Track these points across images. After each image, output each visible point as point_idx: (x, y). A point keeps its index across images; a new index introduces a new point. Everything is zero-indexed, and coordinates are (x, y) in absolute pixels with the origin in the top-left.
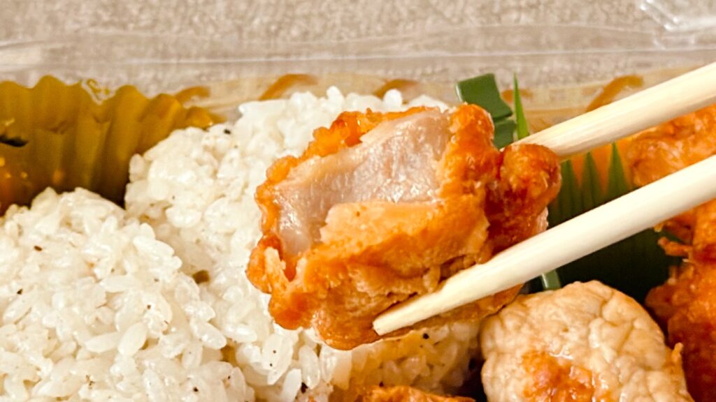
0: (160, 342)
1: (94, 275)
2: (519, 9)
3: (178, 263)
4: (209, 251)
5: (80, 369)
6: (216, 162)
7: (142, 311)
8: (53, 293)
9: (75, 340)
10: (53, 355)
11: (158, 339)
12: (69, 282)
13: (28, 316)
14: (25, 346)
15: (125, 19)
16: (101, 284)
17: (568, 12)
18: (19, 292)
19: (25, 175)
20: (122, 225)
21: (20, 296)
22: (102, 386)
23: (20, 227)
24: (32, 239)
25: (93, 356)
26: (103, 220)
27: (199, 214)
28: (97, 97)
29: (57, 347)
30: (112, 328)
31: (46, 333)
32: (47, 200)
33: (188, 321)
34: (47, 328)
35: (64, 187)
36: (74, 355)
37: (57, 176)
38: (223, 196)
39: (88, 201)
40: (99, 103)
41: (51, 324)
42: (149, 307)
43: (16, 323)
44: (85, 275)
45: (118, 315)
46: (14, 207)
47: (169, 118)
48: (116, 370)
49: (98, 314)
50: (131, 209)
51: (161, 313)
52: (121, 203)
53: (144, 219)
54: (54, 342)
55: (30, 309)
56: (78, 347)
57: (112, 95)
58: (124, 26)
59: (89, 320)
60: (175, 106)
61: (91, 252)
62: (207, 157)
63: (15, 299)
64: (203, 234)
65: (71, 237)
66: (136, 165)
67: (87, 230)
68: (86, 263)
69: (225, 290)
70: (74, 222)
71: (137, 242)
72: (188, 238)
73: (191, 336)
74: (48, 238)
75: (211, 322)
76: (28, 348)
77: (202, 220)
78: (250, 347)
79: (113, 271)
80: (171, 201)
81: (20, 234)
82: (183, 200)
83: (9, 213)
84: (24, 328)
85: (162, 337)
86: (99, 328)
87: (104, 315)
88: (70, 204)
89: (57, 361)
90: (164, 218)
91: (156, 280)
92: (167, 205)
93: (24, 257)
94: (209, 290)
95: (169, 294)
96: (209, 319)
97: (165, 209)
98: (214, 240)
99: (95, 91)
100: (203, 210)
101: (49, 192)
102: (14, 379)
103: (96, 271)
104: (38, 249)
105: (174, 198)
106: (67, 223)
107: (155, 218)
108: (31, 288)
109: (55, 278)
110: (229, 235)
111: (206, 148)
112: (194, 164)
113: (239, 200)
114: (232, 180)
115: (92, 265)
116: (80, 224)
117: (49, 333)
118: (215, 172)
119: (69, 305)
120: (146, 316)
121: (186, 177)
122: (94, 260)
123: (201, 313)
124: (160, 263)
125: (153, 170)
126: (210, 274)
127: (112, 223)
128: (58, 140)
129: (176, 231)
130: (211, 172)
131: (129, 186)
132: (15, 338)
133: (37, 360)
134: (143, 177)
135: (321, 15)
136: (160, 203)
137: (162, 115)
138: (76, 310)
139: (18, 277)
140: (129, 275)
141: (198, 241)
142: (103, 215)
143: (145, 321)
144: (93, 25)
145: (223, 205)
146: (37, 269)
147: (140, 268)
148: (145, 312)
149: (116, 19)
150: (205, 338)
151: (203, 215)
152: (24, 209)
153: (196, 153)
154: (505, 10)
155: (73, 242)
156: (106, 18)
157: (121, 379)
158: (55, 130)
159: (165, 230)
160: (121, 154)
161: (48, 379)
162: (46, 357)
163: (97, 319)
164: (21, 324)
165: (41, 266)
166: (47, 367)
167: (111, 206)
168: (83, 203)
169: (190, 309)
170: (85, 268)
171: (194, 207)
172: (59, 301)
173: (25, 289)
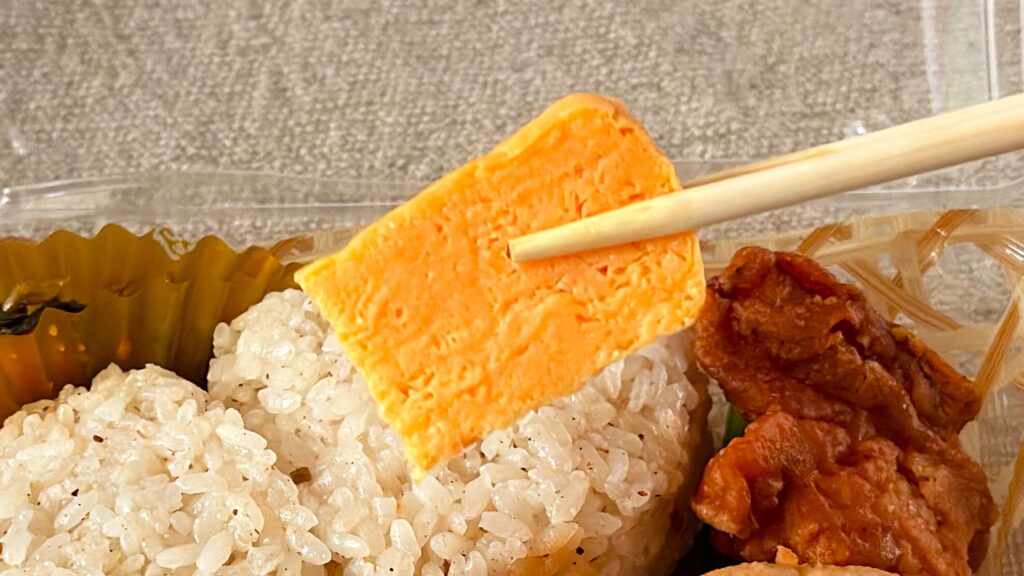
0: (249, 555)
1: (168, 473)
2: (704, 139)
3: (273, 457)
4: (310, 443)
6: (320, 333)
7: (226, 518)
8: (115, 495)
9: (143, 554)
11: (247, 553)
12: (136, 482)
13: (85, 524)
14: (80, 560)
15: (215, 153)
16: (177, 483)
17: (765, 142)
18: (75, 494)
19: (82, 348)
20: (202, 410)
21: (75, 498)
23: (75, 412)
24: (90, 426)
26: (180, 403)
27: (299, 398)
28: (174, 253)
29: (120, 561)
30: (189, 538)
31: (107, 544)
32: (110, 380)
33: (285, 529)
34: (110, 538)
35: (131, 364)
37: (123, 349)
38: (330, 374)
39: (161, 380)
40: (175, 258)
41: (114, 533)
42: (235, 512)
43: (70, 531)
45: (197, 521)
46: (69, 387)
47: (262, 279)
49: (173, 521)
50: (214, 390)
51: (249, 520)
52: (202, 383)
53: (231, 402)
54: (117, 555)
55: (88, 514)
56: (147, 562)
57: (191, 248)
58: (215, 161)
59: (161, 528)
60: (270, 263)
61: (163, 443)
62: (309, 326)
63: (69, 501)
64: (304, 421)
65: (140, 424)
66: (222, 335)
67: (159, 416)
68: (158, 456)
69: (331, 493)
70: (143, 407)
71: (221, 431)
72: (286, 427)
73: (288, 549)
74: (111, 425)
75: (311, 531)
76: (84, 563)
77: (303, 404)
78: (362, 563)
79: (191, 467)
80: (266, 381)
81: (77, 421)
82: (279, 380)
83: (62, 394)
84: (79, 539)
85: (251, 550)
86: (172, 538)
87: (180, 521)
88: (139, 384)
90: (256, 403)
91: (245, 479)
92: (260, 386)
93: (80, 450)
94: (311, 492)
95: (260, 496)
96: (309, 528)
97: (257, 390)
98: (317, 430)
99: (171, 243)
100: (304, 393)
101: (113, 368)
103: (171, 467)
104: (98, 439)
105: (268, 376)
106: (135, 407)
107: (245, 402)
108: (90, 488)
109: (117, 475)
110: (336, 423)
111: (308, 315)
112: (294, 334)
113: (348, 380)
114: (340, 355)
115: (165, 460)
116: (152, 409)
117: (111, 545)
118: (320, 345)
119: (136, 509)
120: (232, 523)
121: (283, 351)
122: (168, 454)
123: (300, 521)
124: (250, 457)
125: (241, 341)
126: (312, 471)
127: (190, 407)
128: (124, 304)
129: (271, 419)
130: (315, 345)
131: (212, 361)
132: (69, 550)
134: (230, 350)
136: (249, 383)
137: (253, 274)
138: (144, 514)
139: (74, 475)
140: (211, 473)
141: (298, 431)
142: (179, 398)
143: (231, 530)
144: (176, 159)
145: (328, 388)
146: (98, 465)
147: (225, 463)
148: (230, 518)
149: (204, 152)
150: (305, 551)
151: (304, 399)
152: (82, 389)
153: (296, 320)
154: (687, 141)
155: (142, 431)
156: (191, 151)
158: (121, 292)
159: (256, 417)
160: (203, 324)
163: (171, 527)
164: (76, 533)
165: (101, 461)
167: (190, 386)
168: (157, 385)
169: (286, 515)
170: (156, 464)
171: (292, 388)
172: (124, 505)
173: (82, 489)
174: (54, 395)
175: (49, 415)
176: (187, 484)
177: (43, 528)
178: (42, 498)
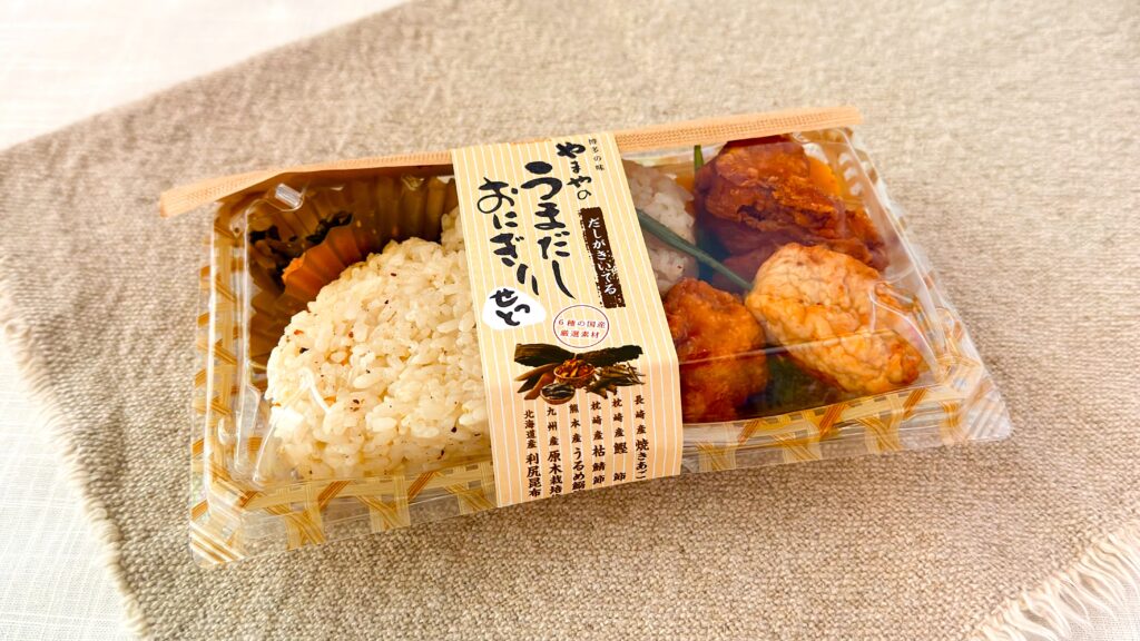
1: (434, 286)
5: (435, 344)
8: (409, 300)
9: (429, 327)
10: (417, 338)
12: (418, 293)
13: (395, 316)
14: (397, 334)
16: (440, 291)
18: (387, 302)
20: (443, 256)
21: (388, 306)
22: (453, 353)
23: (378, 266)
24: (388, 269)
25: (442, 335)
26: (433, 253)
29: (418, 333)
30: (452, 317)
31: (409, 325)
32: (393, 247)
34: (409, 322)
35: (402, 238)
36: (430, 336)
37: (395, 231)
39: (419, 245)
41: (412, 319)
43: (388, 321)
44: (425, 288)
45: (455, 307)
46: (371, 254)
48: (460, 341)
49: (442, 309)
50: (446, 245)
52: (440, 243)
54: (416, 330)
55: (396, 312)
56: (432, 332)
59: (436, 313)
61: (429, 273)
63: (384, 307)
65: (414, 265)
66: (446, 221)
67: (423, 260)
68: (427, 279)
70: (414, 257)
74: (399, 268)
76: (399, 336)
79: (445, 282)
81: (380, 268)
84: (393, 324)
86: (442, 319)
87: (445, 309)
88: (409, 248)
89: (420, 341)
93: (386, 282)
101: (393, 242)
102: (394, 356)
103: (435, 283)
104: (394, 275)
106: (409, 258)
108: (393, 299)
109: (409, 291)
115: (431, 281)
116: (418, 257)
117: (412, 325)
119: (421, 306)
122: (432, 277)
127: (437, 255)
131: (442, 232)
132: (389, 331)
133: (408, 343)
135: (518, 129)
138: (426, 308)
139: (384, 293)
140: (457, 283)
142: (430, 251)
146: (395, 287)
155: (416, 268)
157: (464, 347)
160: (434, 214)
161: (416, 353)
162: (412, 339)
163: (441, 313)
164: (391, 322)
165: (398, 285)
166: (414, 346)
167: (435, 243)
168: (416, 246)
170: (428, 284)
172: (414, 304)
173: (390, 299)
174: (364, 259)
175: (364, 268)
176: (446, 290)
177: (373, 322)
178: (370, 306)
